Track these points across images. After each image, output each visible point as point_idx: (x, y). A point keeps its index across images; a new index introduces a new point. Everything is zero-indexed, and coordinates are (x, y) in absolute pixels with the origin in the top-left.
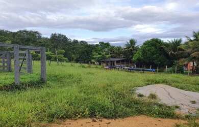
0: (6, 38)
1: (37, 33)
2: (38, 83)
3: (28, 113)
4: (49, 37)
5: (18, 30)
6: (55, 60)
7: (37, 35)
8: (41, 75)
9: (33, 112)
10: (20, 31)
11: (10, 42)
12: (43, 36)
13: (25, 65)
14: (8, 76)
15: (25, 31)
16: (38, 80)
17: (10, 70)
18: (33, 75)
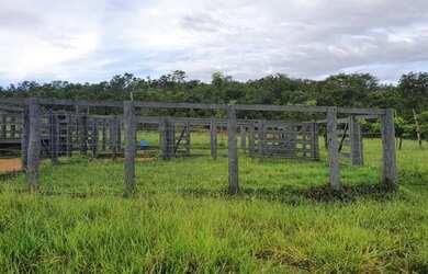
0: (306, 94)
1: (367, 77)
2: (378, 188)
3: (364, 251)
4: (396, 84)
5: (328, 76)
6: (413, 136)
7: (368, 82)
8: (385, 172)
9: (375, 252)
10: (332, 78)
11: (314, 102)
12: (382, 83)
13: (347, 149)
14: (315, 171)
15: (343, 77)
16: (377, 182)
17: (316, 158)
18: (364, 170)
